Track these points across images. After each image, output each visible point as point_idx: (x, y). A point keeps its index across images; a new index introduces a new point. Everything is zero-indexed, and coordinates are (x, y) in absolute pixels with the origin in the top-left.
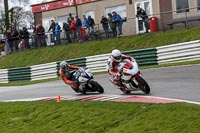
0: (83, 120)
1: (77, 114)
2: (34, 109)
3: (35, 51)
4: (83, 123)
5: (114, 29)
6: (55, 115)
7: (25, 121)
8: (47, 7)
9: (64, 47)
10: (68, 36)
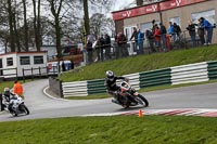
0: (166, 137)
1: (159, 130)
2: (114, 125)
3: (117, 62)
4: (166, 140)
5: (202, 36)
6: (136, 131)
7: (104, 137)
8: (129, 13)
9: (148, 56)
10: (152, 45)
